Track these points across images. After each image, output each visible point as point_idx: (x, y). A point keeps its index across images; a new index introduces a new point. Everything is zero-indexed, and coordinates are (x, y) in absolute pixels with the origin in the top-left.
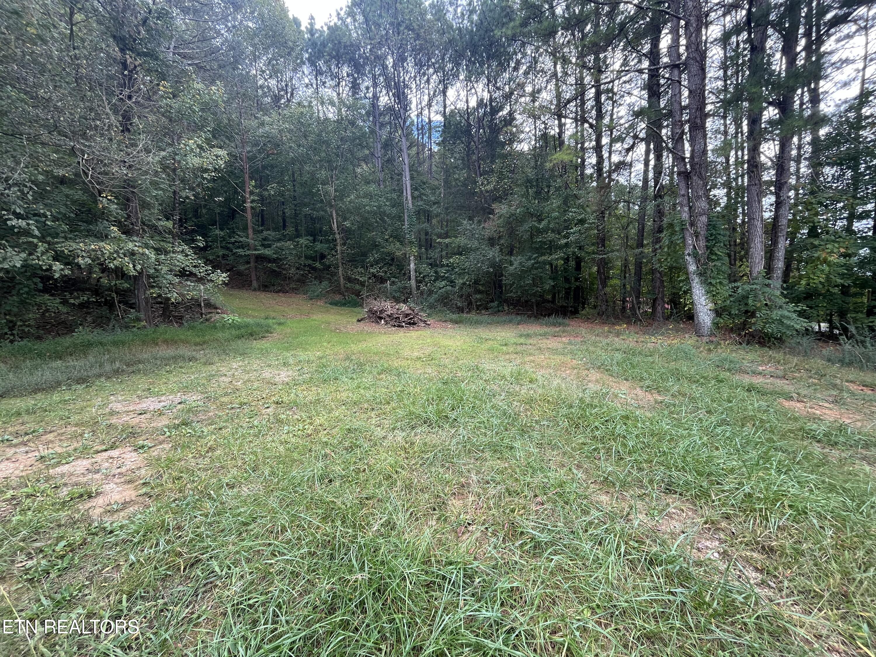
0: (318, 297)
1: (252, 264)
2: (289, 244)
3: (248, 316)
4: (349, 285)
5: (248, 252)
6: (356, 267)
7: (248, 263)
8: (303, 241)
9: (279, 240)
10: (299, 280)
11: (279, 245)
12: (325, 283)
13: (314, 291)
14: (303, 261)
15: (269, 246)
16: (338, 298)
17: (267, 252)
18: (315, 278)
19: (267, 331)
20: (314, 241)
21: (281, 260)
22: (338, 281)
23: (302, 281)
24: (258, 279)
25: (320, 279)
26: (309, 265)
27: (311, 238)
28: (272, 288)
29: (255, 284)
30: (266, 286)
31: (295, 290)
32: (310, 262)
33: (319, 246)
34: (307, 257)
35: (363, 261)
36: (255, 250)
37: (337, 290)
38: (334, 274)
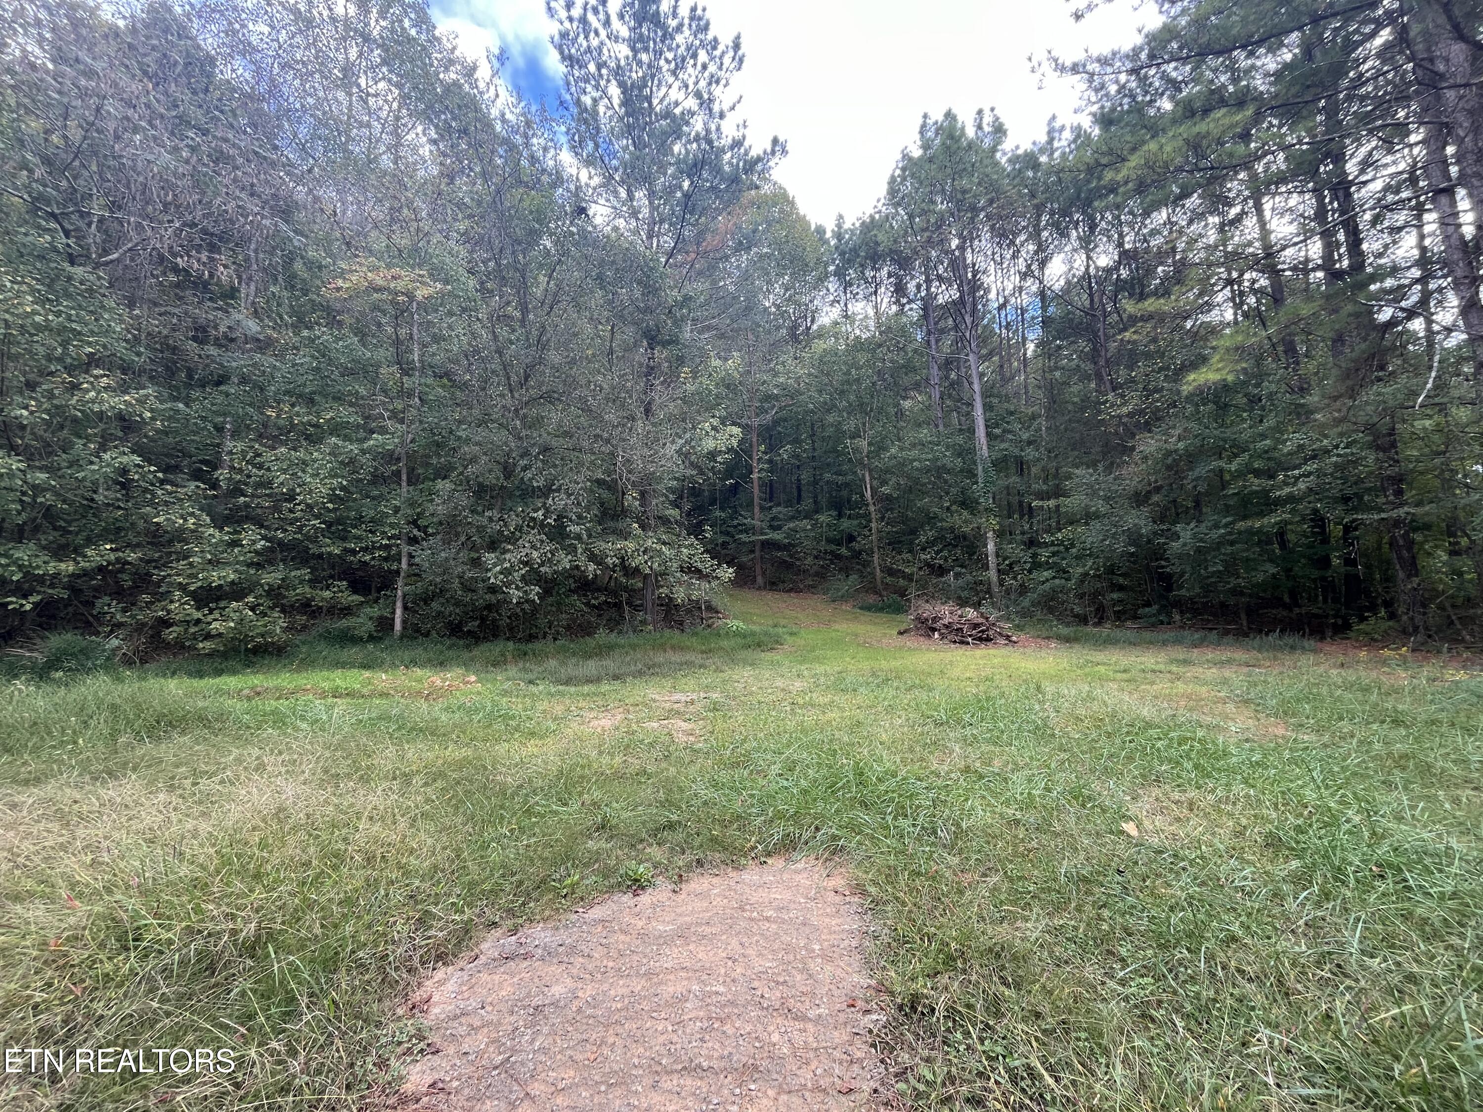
0: (843, 599)
1: (758, 553)
2: (806, 524)
3: (754, 623)
4: (889, 580)
5: (753, 538)
6: (900, 553)
7: (752, 552)
8: (822, 518)
9: (792, 518)
10: (817, 574)
11: (792, 525)
12: (854, 577)
13: (838, 590)
14: (823, 546)
15: (779, 528)
16: (871, 599)
17: (777, 536)
18: (841, 570)
19: (777, 642)
20: (840, 516)
21: (794, 546)
22: (873, 574)
23: (821, 575)
24: (764, 573)
25: (846, 571)
26: (832, 553)
27: (835, 513)
28: (781, 586)
29: (760, 580)
30: (773, 583)
31: (812, 589)
32: (834, 547)
33: (846, 524)
34: (829, 541)
35: (911, 543)
36: (762, 534)
37: (872, 589)
38: (867, 564)
